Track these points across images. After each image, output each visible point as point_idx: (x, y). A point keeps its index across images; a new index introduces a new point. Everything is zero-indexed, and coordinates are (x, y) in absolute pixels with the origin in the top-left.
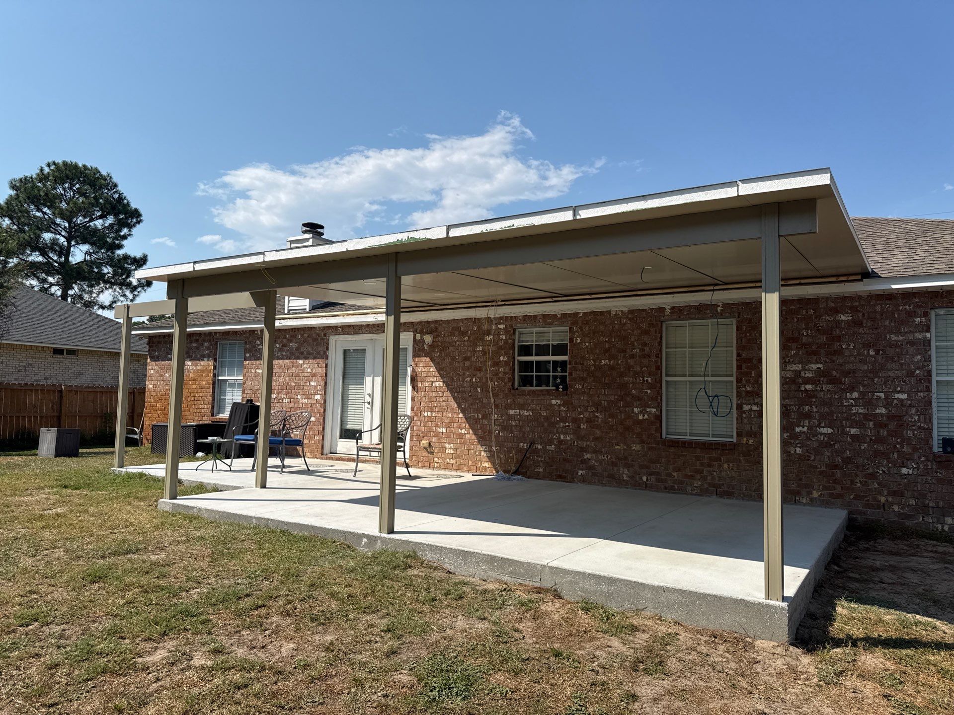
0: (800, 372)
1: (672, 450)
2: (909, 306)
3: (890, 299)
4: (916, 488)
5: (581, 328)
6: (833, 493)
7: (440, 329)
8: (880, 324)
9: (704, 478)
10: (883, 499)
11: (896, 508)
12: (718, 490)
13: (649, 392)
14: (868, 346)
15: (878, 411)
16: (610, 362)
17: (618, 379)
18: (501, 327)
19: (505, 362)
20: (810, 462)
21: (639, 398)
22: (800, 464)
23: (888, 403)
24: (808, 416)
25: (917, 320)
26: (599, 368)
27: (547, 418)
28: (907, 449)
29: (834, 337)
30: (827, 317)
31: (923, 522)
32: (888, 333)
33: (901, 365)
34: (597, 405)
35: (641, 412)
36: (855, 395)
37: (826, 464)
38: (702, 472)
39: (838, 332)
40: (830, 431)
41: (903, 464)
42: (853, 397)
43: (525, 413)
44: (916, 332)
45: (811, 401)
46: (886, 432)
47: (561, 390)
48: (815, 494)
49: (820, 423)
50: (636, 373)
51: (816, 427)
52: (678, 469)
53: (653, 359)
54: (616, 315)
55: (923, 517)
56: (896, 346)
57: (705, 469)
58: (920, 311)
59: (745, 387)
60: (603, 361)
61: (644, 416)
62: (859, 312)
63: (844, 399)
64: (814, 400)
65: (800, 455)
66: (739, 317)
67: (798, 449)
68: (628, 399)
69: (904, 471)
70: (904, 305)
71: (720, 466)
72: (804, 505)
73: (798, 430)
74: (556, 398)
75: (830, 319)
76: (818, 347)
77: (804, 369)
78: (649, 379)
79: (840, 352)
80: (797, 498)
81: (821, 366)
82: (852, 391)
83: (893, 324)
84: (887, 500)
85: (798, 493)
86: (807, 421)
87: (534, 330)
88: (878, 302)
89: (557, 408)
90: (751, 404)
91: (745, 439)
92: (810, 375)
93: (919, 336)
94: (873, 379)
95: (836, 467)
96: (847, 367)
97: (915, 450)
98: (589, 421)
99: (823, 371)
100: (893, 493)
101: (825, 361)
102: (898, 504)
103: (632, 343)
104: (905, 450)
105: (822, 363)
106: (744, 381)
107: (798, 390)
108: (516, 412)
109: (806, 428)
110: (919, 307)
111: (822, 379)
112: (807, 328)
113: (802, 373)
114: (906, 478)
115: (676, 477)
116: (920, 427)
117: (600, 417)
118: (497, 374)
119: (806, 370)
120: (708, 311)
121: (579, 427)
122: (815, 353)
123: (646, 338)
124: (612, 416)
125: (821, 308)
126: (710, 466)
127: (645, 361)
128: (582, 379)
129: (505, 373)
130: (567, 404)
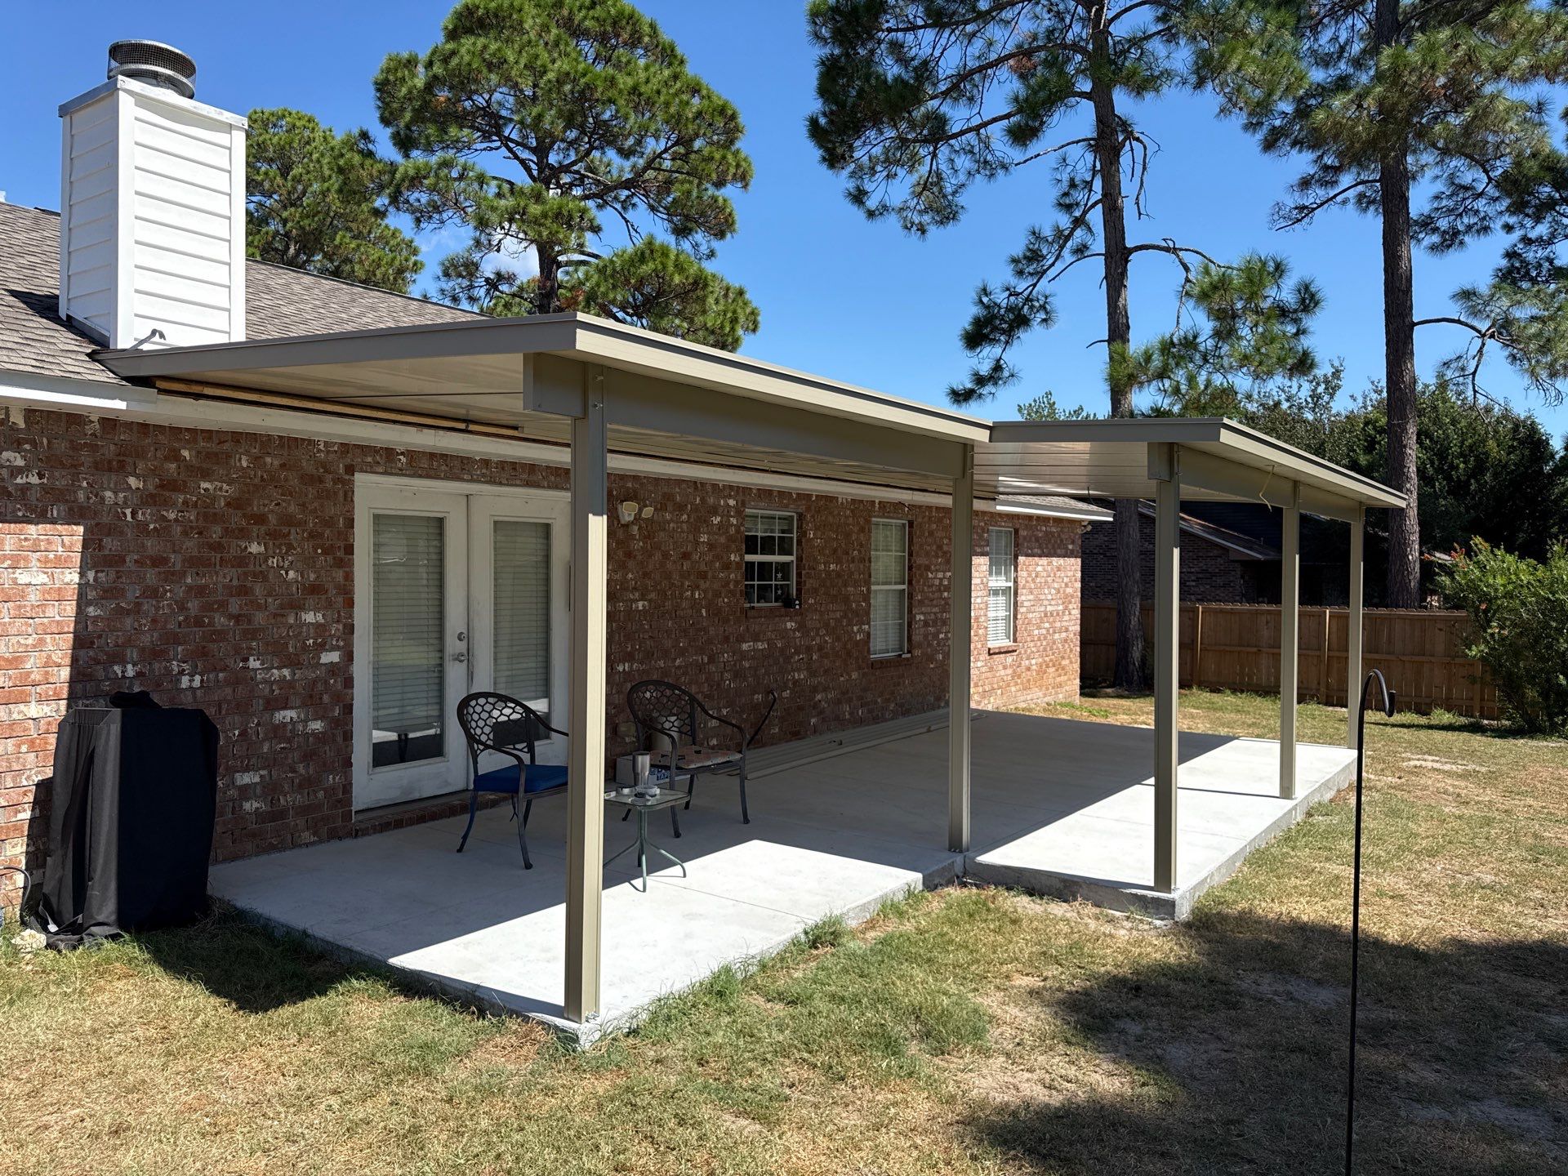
0: (942, 579)
1: (878, 672)
5: (813, 517)
12: (903, 709)
13: (863, 605)
16: (836, 566)
17: (842, 589)
18: (732, 502)
19: (737, 563)
21: (857, 613)
26: (828, 573)
27: (782, 650)
34: (826, 625)
35: (858, 631)
38: (894, 693)
50: (855, 581)
52: (881, 694)
53: (867, 564)
54: (842, 504)
57: (897, 689)
59: (917, 596)
60: (831, 565)
61: (860, 635)
66: (916, 520)
68: (850, 615)
71: (904, 683)
74: (791, 620)
78: (865, 589)
87: (760, 512)
89: (791, 634)
90: (920, 614)
91: (916, 651)
103: (853, 543)
106: (917, 590)
108: (750, 646)
117: (829, 641)
118: (728, 584)
121: (812, 659)
123: (862, 537)
124: (838, 639)
126: (898, 684)
127: (861, 566)
128: (815, 591)
129: (737, 583)
130: (801, 627)
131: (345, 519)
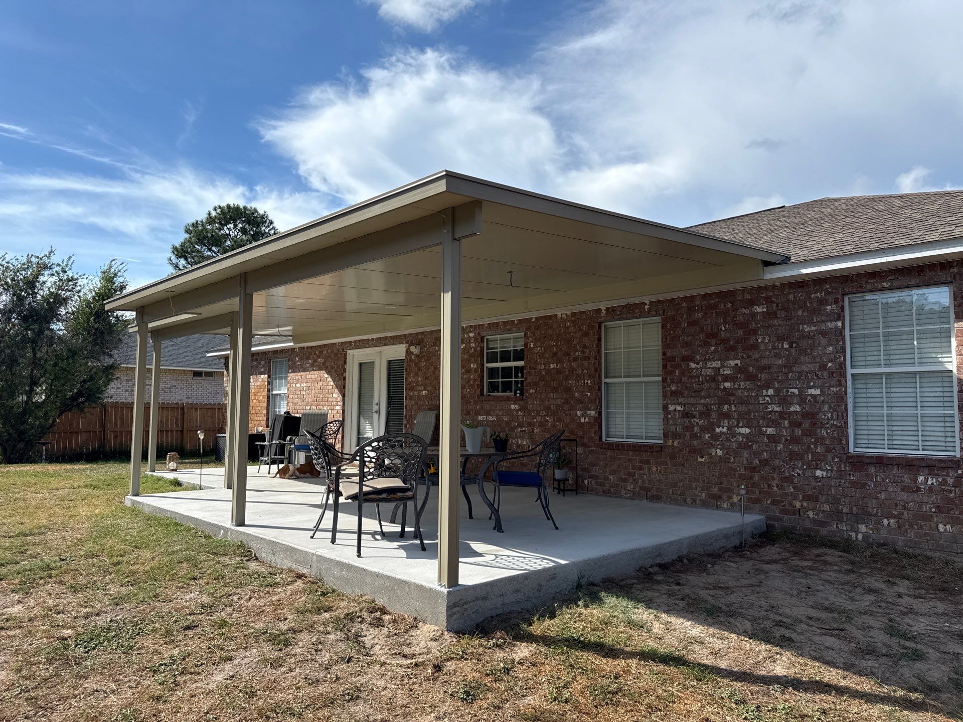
0: (719, 369)
1: (609, 453)
2: (821, 293)
3: (802, 287)
4: (830, 493)
5: (533, 333)
6: (751, 498)
7: (425, 340)
8: (793, 315)
9: (635, 481)
10: (798, 504)
11: (811, 514)
12: (648, 493)
13: (589, 394)
14: (781, 339)
15: (792, 409)
16: (557, 365)
17: (564, 382)
18: (472, 335)
19: (475, 369)
20: (730, 465)
21: (580, 401)
22: (721, 466)
23: (802, 400)
24: (727, 415)
25: (829, 308)
26: (548, 371)
27: (508, 423)
28: (821, 449)
29: (750, 330)
30: (744, 310)
31: (837, 530)
32: (800, 324)
33: (814, 357)
34: (547, 408)
35: (583, 415)
36: (771, 392)
37: (745, 467)
38: (634, 475)
39: (754, 325)
40: (748, 431)
41: (817, 465)
42: (769, 394)
43: (491, 418)
44: (828, 321)
45: (730, 400)
46: (800, 432)
47: (518, 395)
48: (735, 499)
49: (738, 423)
50: (578, 376)
51: (736, 426)
52: (614, 473)
53: (592, 361)
54: (561, 318)
55: (837, 524)
56: (809, 337)
57: (637, 472)
58: (831, 299)
59: (670, 387)
60: (551, 365)
61: (585, 419)
62: (774, 302)
63: (761, 396)
64: (732, 398)
65: (720, 457)
66: (663, 315)
67: (718, 451)
68: (572, 402)
69: (818, 473)
70: (816, 292)
71: (650, 469)
72: (726, 510)
73: (718, 430)
74: (515, 404)
75: (746, 312)
76: (736, 342)
77: (723, 366)
78: (589, 381)
79: (755, 347)
80: (719, 503)
81: (738, 362)
82: (768, 387)
83: (805, 314)
84: (802, 506)
85: (719, 498)
86: (726, 421)
87: (498, 337)
88: (791, 291)
89: (515, 412)
90: (675, 404)
91: (671, 441)
92: (729, 372)
93: (831, 325)
94: (787, 374)
95: (753, 469)
96: (764, 362)
97: (828, 450)
98: (541, 425)
99: (740, 367)
100: (807, 498)
101: (742, 357)
102: (813, 510)
103: (575, 347)
104: (818, 450)
105: (739, 359)
106: (669, 381)
107: (718, 388)
108: (484, 418)
109: (725, 428)
110: (829, 293)
111: (739, 375)
112: (725, 323)
113: (721, 370)
114: (820, 481)
115: (612, 480)
116: (833, 425)
117: (550, 420)
118: (469, 381)
119: (725, 367)
120: (637, 311)
121: (533, 431)
122: (732, 349)
123: (586, 340)
124: (560, 420)
125: (738, 300)
126: (641, 468)
127: (585, 363)
129: (475, 380)
130: (524, 408)
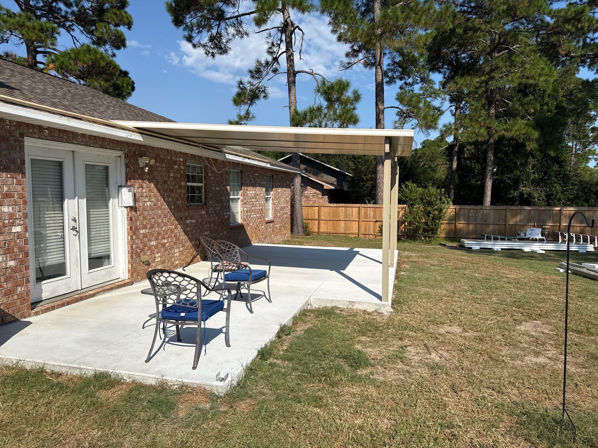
1: (232, 231)
2: (263, 172)
4: (264, 232)
5: (210, 167)
10: (261, 237)
13: (228, 204)
14: (259, 185)
16: (218, 188)
17: (221, 198)
18: (181, 160)
19: (184, 186)
20: (253, 228)
21: (225, 208)
26: (216, 191)
27: (201, 223)
28: (263, 220)
29: (256, 181)
30: (255, 174)
32: (261, 181)
34: (216, 212)
38: (238, 239)
46: (261, 215)
48: (254, 240)
50: (225, 195)
54: (220, 163)
56: (262, 186)
61: (227, 216)
62: (258, 173)
69: (263, 227)
74: (204, 210)
76: (254, 185)
78: (228, 198)
80: (252, 242)
81: (254, 192)
87: (191, 165)
88: (260, 170)
89: (204, 216)
90: (245, 208)
91: (244, 222)
92: (253, 196)
94: (260, 197)
95: (256, 229)
96: (257, 193)
98: (214, 222)
103: (224, 179)
106: (244, 198)
108: (189, 221)
112: (253, 177)
117: (216, 219)
118: (181, 195)
121: (211, 226)
124: (219, 218)
125: (254, 170)
128: (212, 198)
129: (184, 194)
130: (207, 213)
131: (20, 160)
